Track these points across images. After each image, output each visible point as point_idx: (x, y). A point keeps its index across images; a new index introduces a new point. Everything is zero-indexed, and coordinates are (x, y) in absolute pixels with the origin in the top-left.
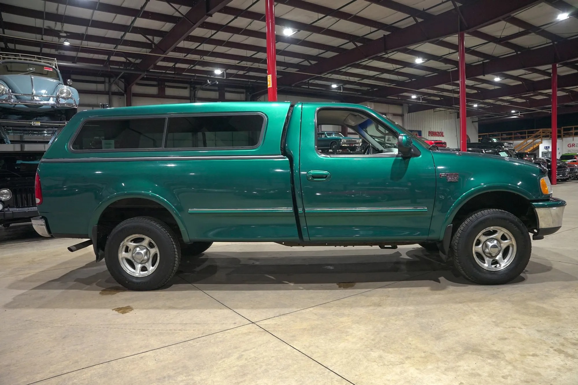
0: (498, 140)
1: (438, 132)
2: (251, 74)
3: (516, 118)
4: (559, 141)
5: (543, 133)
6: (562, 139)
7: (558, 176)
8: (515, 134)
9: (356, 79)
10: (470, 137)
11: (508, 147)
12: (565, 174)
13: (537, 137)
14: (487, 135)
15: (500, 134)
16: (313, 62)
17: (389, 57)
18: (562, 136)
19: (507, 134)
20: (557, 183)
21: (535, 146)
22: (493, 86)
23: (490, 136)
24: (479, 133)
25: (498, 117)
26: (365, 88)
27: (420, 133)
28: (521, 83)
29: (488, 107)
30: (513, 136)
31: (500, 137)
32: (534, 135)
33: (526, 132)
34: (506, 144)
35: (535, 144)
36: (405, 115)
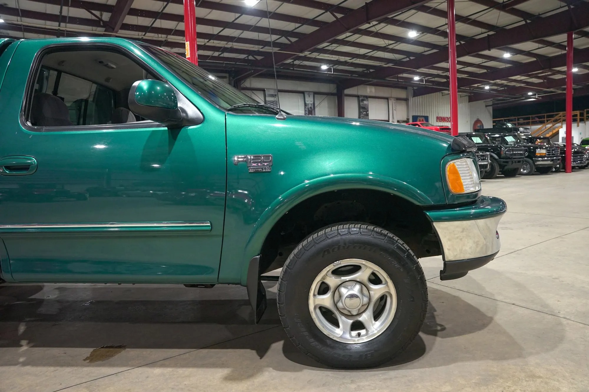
0: (514, 125)
1: (447, 118)
2: (226, 55)
3: (534, 101)
4: (574, 126)
5: (563, 116)
6: (585, 123)
7: (575, 163)
8: (533, 118)
9: (347, 59)
10: (483, 122)
11: (524, 132)
12: (583, 160)
13: (557, 121)
14: (502, 120)
15: (517, 119)
16: (293, 40)
17: (379, 31)
18: (585, 119)
19: (524, 119)
20: (572, 171)
21: (554, 131)
22: (504, 64)
23: (505, 120)
24: (493, 118)
25: (514, 100)
26: (360, 70)
27: (426, 118)
28: (535, 59)
29: (501, 89)
30: (531, 121)
31: (516, 122)
32: (553, 119)
33: (545, 115)
34: (521, 129)
35: (554, 129)
36: (410, 100)
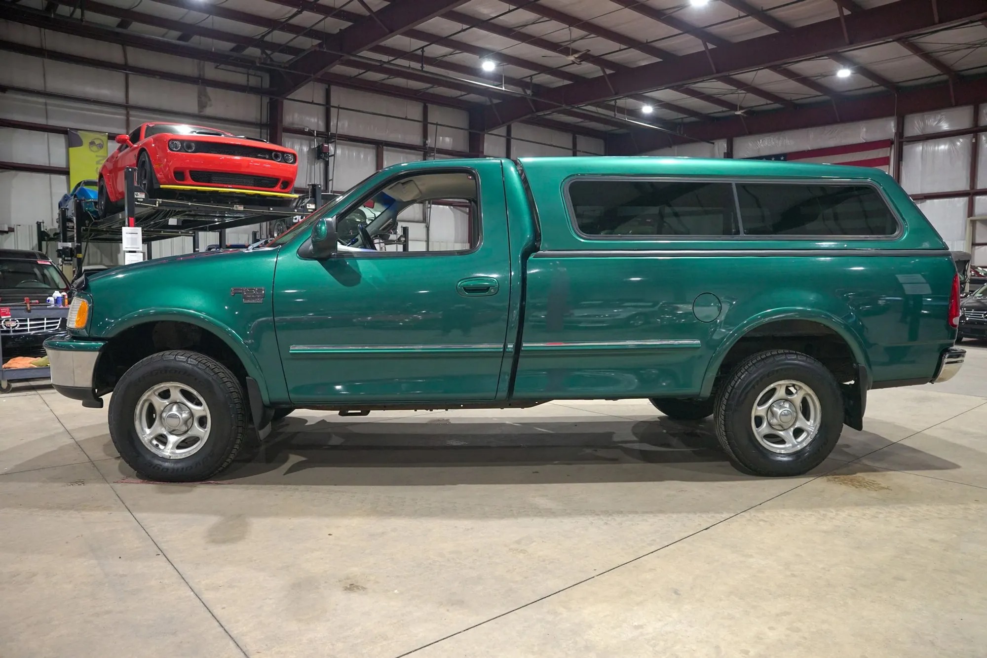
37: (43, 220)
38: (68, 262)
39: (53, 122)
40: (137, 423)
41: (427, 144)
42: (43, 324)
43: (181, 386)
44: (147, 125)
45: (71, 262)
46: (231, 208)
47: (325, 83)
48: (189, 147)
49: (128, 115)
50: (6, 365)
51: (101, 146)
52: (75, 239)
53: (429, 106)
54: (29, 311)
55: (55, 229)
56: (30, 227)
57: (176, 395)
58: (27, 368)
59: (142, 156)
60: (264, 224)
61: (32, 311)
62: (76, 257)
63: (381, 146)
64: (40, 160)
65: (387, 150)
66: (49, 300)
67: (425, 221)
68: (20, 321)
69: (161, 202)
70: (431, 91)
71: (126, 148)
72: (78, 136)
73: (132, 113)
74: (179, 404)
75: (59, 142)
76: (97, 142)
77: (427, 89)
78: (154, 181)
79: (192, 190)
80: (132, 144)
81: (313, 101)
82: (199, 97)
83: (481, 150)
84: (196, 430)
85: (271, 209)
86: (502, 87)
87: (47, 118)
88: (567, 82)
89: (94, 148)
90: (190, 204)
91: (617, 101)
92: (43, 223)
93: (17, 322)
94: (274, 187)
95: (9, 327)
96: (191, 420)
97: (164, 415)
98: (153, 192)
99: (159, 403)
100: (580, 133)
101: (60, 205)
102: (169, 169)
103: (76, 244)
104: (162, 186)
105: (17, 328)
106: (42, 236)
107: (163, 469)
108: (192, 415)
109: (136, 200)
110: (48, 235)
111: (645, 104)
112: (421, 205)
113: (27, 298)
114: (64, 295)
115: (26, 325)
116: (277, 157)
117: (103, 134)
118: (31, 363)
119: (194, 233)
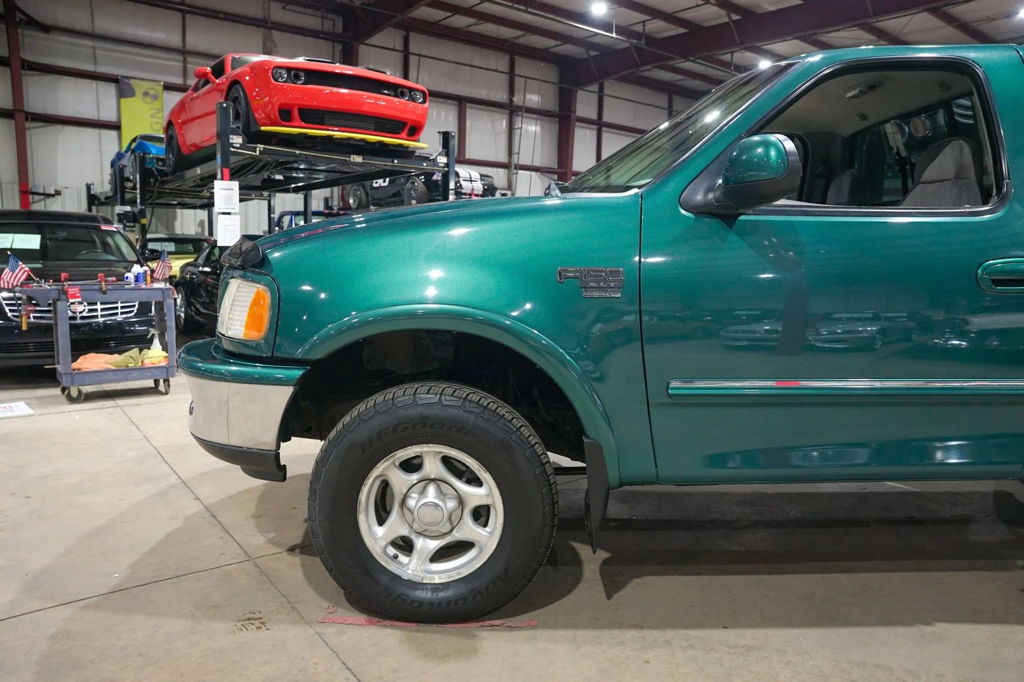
37: (93, 182)
38: (131, 229)
39: (103, 69)
40: (361, 519)
41: (513, 102)
42: (117, 308)
43: (443, 450)
44: (232, 56)
45: (134, 229)
46: (348, 159)
47: (404, 30)
48: (297, 77)
49: (185, 62)
50: (75, 365)
51: (155, 97)
52: (139, 201)
53: (517, 58)
54: (104, 293)
55: (106, 193)
56: (78, 189)
57: (433, 467)
58: (102, 369)
59: (233, 91)
60: (336, 189)
61: (108, 292)
62: (139, 222)
63: (464, 102)
64: (88, 113)
65: (470, 108)
66: (127, 278)
67: (511, 188)
68: (89, 304)
69: (262, 149)
70: (522, 41)
71: (204, 85)
72: (129, 84)
73: (189, 59)
74: (438, 482)
75: (110, 90)
76: (151, 92)
77: (517, 38)
78: (252, 122)
79: (300, 134)
80: (214, 79)
81: (394, 47)
82: (264, 42)
83: (573, 109)
84: (468, 530)
85: (396, 161)
86: (612, 33)
87: (96, 63)
88: (682, 30)
89: (148, 99)
90: (298, 152)
91: (734, 54)
92: (93, 184)
93: (85, 306)
94: (399, 133)
95: (75, 313)
96: (459, 512)
97: (411, 503)
98: (253, 137)
99: (400, 480)
100: (676, 93)
101: (113, 164)
102: (273, 107)
103: (139, 207)
104: (263, 128)
105: (85, 314)
106: (93, 199)
107: (413, 601)
108: (461, 501)
109: (232, 145)
110: (99, 199)
111: (763, 58)
112: (506, 171)
113: (102, 274)
114: (146, 271)
115: (96, 310)
116: (402, 95)
117: (157, 83)
118: (106, 363)
119: (270, 196)
